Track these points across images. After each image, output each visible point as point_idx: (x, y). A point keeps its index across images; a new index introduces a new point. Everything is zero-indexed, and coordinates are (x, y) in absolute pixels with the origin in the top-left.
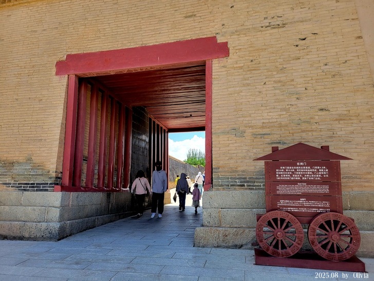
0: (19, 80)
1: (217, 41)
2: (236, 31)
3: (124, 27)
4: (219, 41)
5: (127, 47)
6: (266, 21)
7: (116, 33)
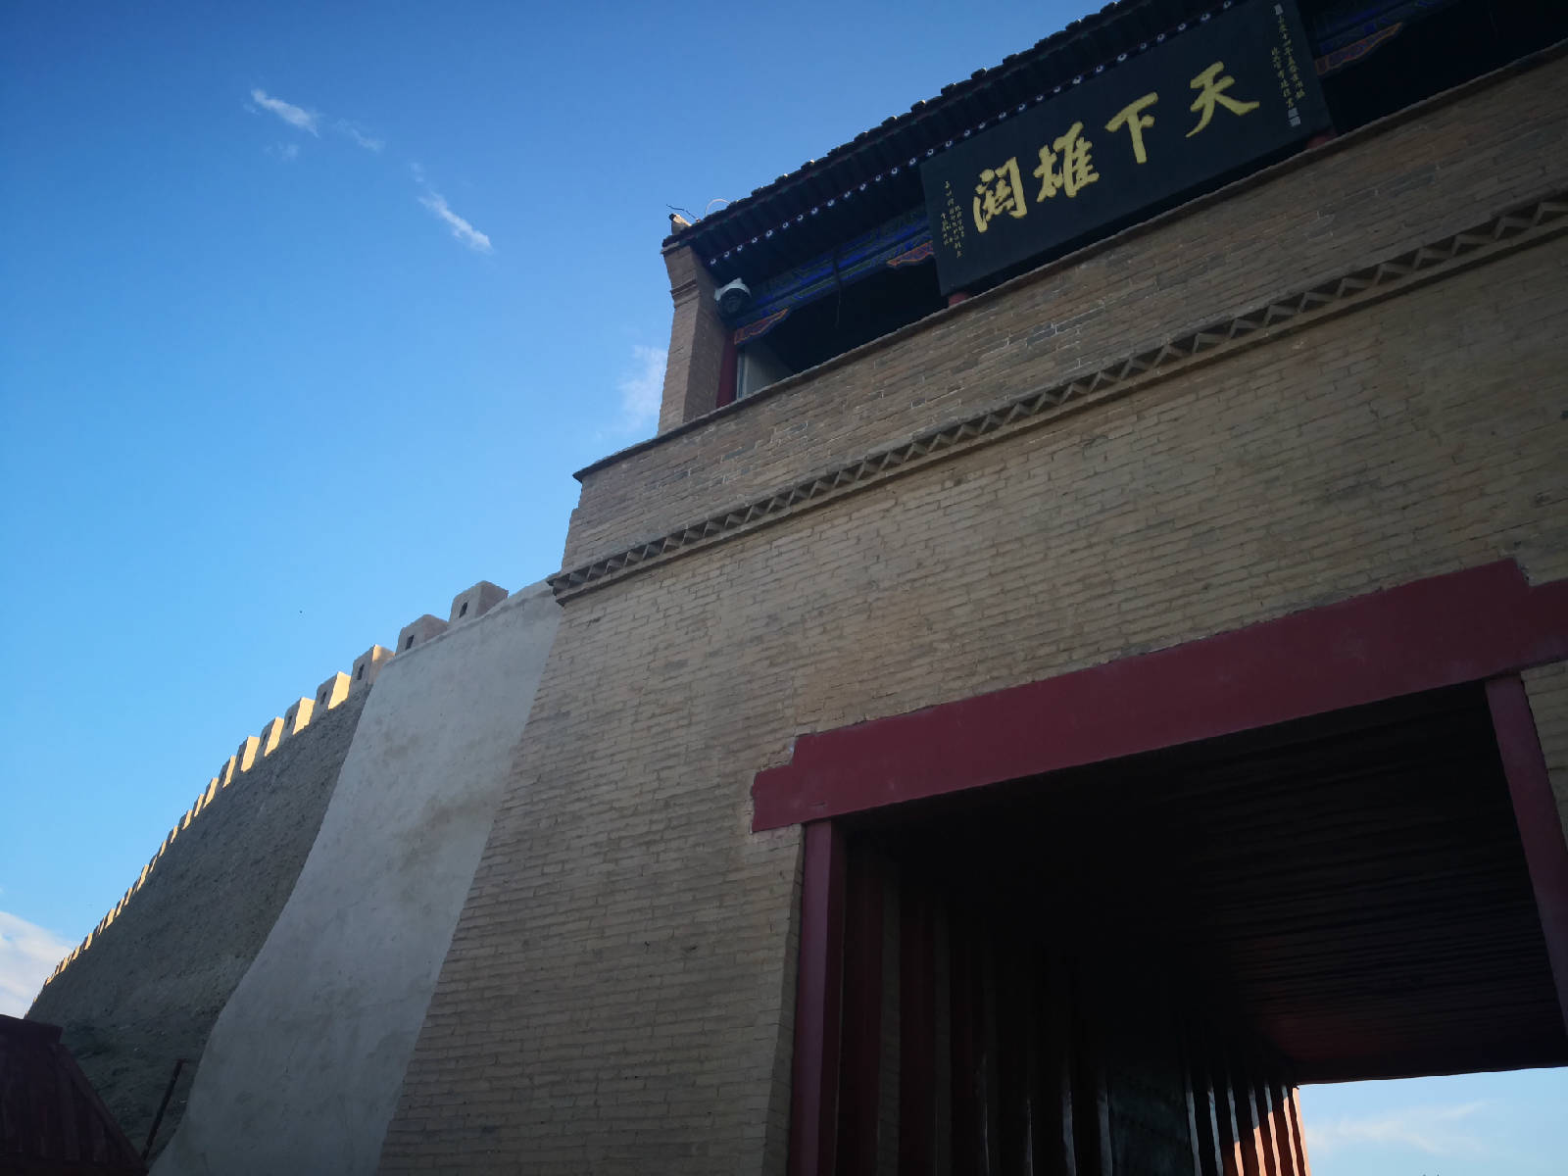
0: (611, 866)
1: (1523, 580)
4: (1536, 579)
5: (1052, 673)
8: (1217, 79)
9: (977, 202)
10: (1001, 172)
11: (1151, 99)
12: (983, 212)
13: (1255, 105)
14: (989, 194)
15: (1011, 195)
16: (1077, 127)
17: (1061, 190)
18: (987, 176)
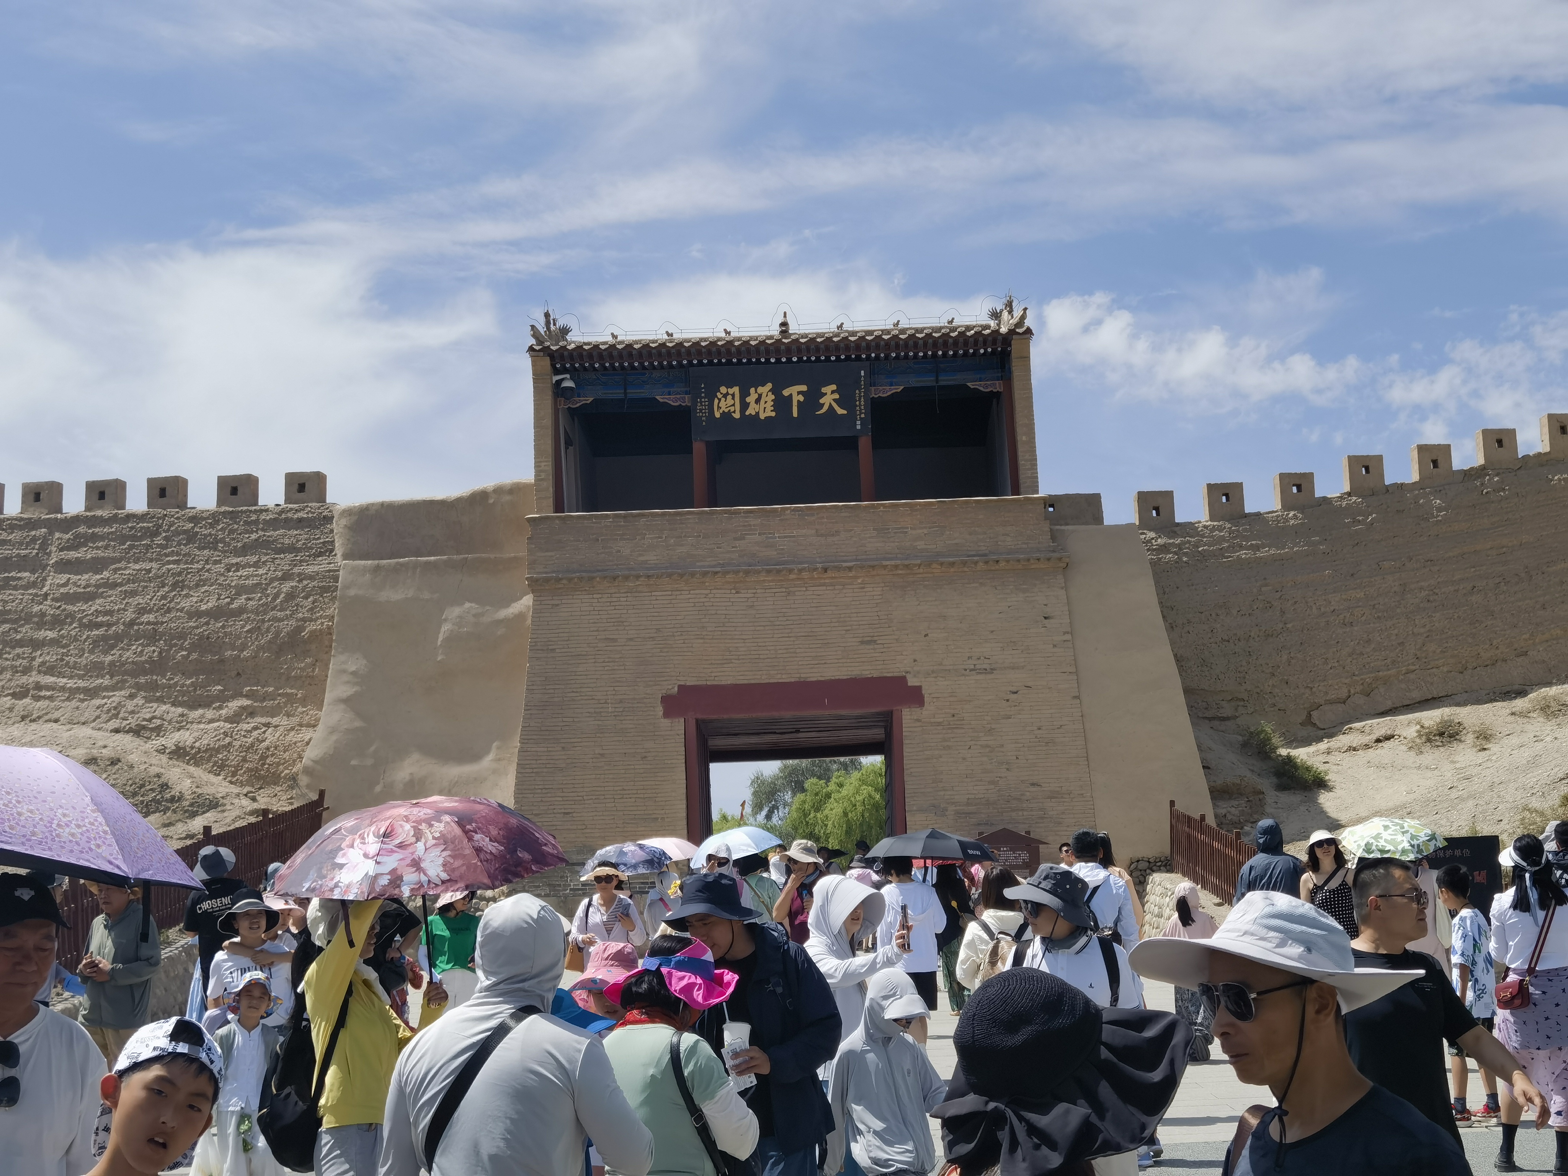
0: (600, 723)
1: (907, 683)
2: (933, 672)
3: (769, 648)
4: (909, 684)
5: (776, 681)
6: (970, 662)
7: (757, 656)
8: (833, 392)
9: (716, 401)
10: (731, 391)
11: (804, 388)
12: (719, 408)
13: (845, 412)
14: (723, 399)
15: (734, 405)
16: (769, 386)
17: (757, 413)
18: (723, 390)
